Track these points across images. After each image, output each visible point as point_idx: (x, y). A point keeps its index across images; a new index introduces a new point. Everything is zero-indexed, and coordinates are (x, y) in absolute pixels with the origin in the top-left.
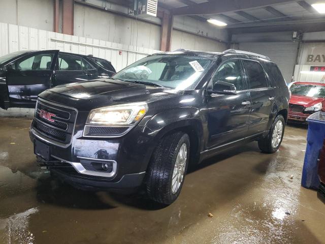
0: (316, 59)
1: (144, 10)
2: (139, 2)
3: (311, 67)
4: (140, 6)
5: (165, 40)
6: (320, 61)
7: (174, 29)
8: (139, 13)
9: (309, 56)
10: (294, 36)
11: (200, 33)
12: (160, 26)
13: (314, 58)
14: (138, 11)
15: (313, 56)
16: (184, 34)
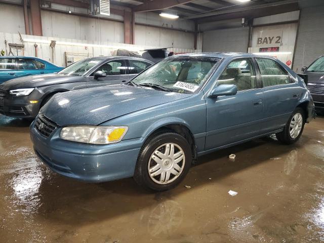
0: (264, 41)
1: (98, 11)
2: (95, 5)
3: (260, 49)
4: (95, 8)
5: (128, 34)
6: (267, 43)
7: (137, 24)
8: (96, 14)
9: (259, 39)
10: (243, 22)
11: (165, 26)
12: (122, 22)
13: (263, 41)
14: (95, 12)
15: (261, 39)
16: (148, 28)
